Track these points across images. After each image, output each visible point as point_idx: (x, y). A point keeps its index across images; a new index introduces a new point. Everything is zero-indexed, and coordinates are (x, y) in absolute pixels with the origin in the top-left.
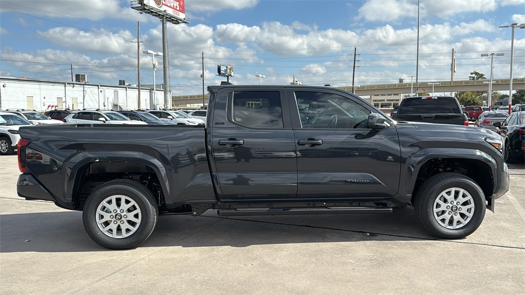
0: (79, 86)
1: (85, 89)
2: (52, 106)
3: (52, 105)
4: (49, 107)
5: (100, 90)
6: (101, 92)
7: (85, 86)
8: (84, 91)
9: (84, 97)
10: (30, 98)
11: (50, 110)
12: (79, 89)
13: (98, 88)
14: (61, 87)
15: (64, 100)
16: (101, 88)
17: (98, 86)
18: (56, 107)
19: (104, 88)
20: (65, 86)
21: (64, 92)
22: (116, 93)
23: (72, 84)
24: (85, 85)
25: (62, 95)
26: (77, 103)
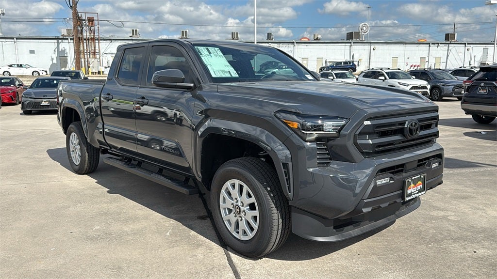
0: (444, 45)
1: (450, 48)
2: (415, 66)
3: (414, 64)
4: (411, 66)
5: (467, 48)
6: (468, 50)
7: (450, 45)
8: (448, 50)
9: (448, 56)
10: (395, 59)
11: (412, 69)
12: (443, 48)
13: (465, 46)
14: (426, 47)
15: (427, 60)
16: (468, 47)
17: (465, 44)
18: (418, 66)
19: (472, 46)
20: (430, 46)
21: (428, 51)
22: (486, 51)
23: (437, 43)
24: (450, 43)
25: (425, 55)
26: (440, 62)
